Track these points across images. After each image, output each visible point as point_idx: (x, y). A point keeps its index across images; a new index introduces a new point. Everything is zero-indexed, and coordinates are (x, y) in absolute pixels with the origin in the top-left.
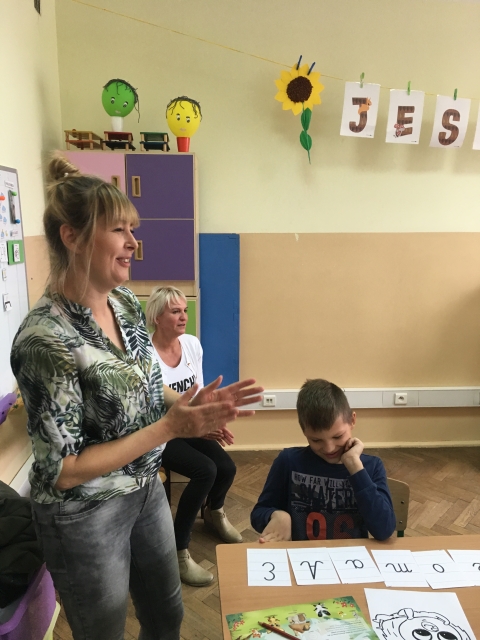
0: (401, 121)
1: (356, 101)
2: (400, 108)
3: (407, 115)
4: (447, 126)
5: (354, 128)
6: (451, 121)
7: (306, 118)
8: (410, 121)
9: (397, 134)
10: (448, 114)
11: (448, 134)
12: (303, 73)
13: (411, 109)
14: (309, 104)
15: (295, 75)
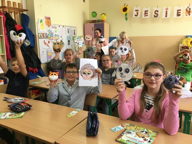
0: (145, 13)
1: (136, 10)
2: (145, 11)
3: (147, 12)
4: (155, 13)
5: (136, 16)
6: (156, 12)
7: (126, 15)
8: (147, 13)
9: (145, 16)
10: (155, 11)
11: (156, 15)
12: (126, 6)
13: (147, 11)
14: (126, 12)
15: (124, 7)
